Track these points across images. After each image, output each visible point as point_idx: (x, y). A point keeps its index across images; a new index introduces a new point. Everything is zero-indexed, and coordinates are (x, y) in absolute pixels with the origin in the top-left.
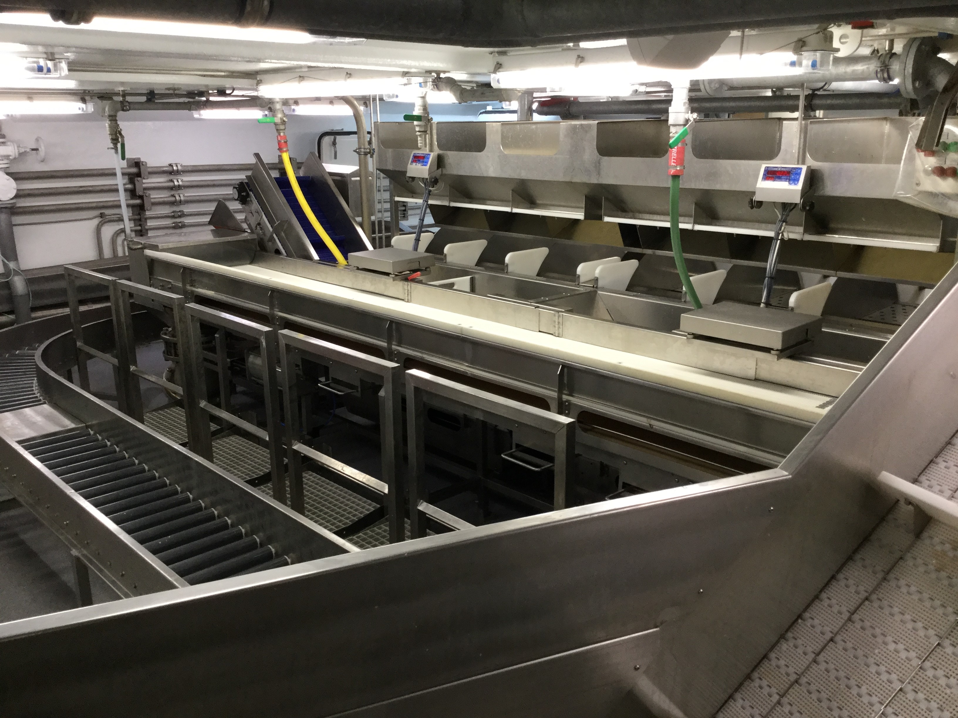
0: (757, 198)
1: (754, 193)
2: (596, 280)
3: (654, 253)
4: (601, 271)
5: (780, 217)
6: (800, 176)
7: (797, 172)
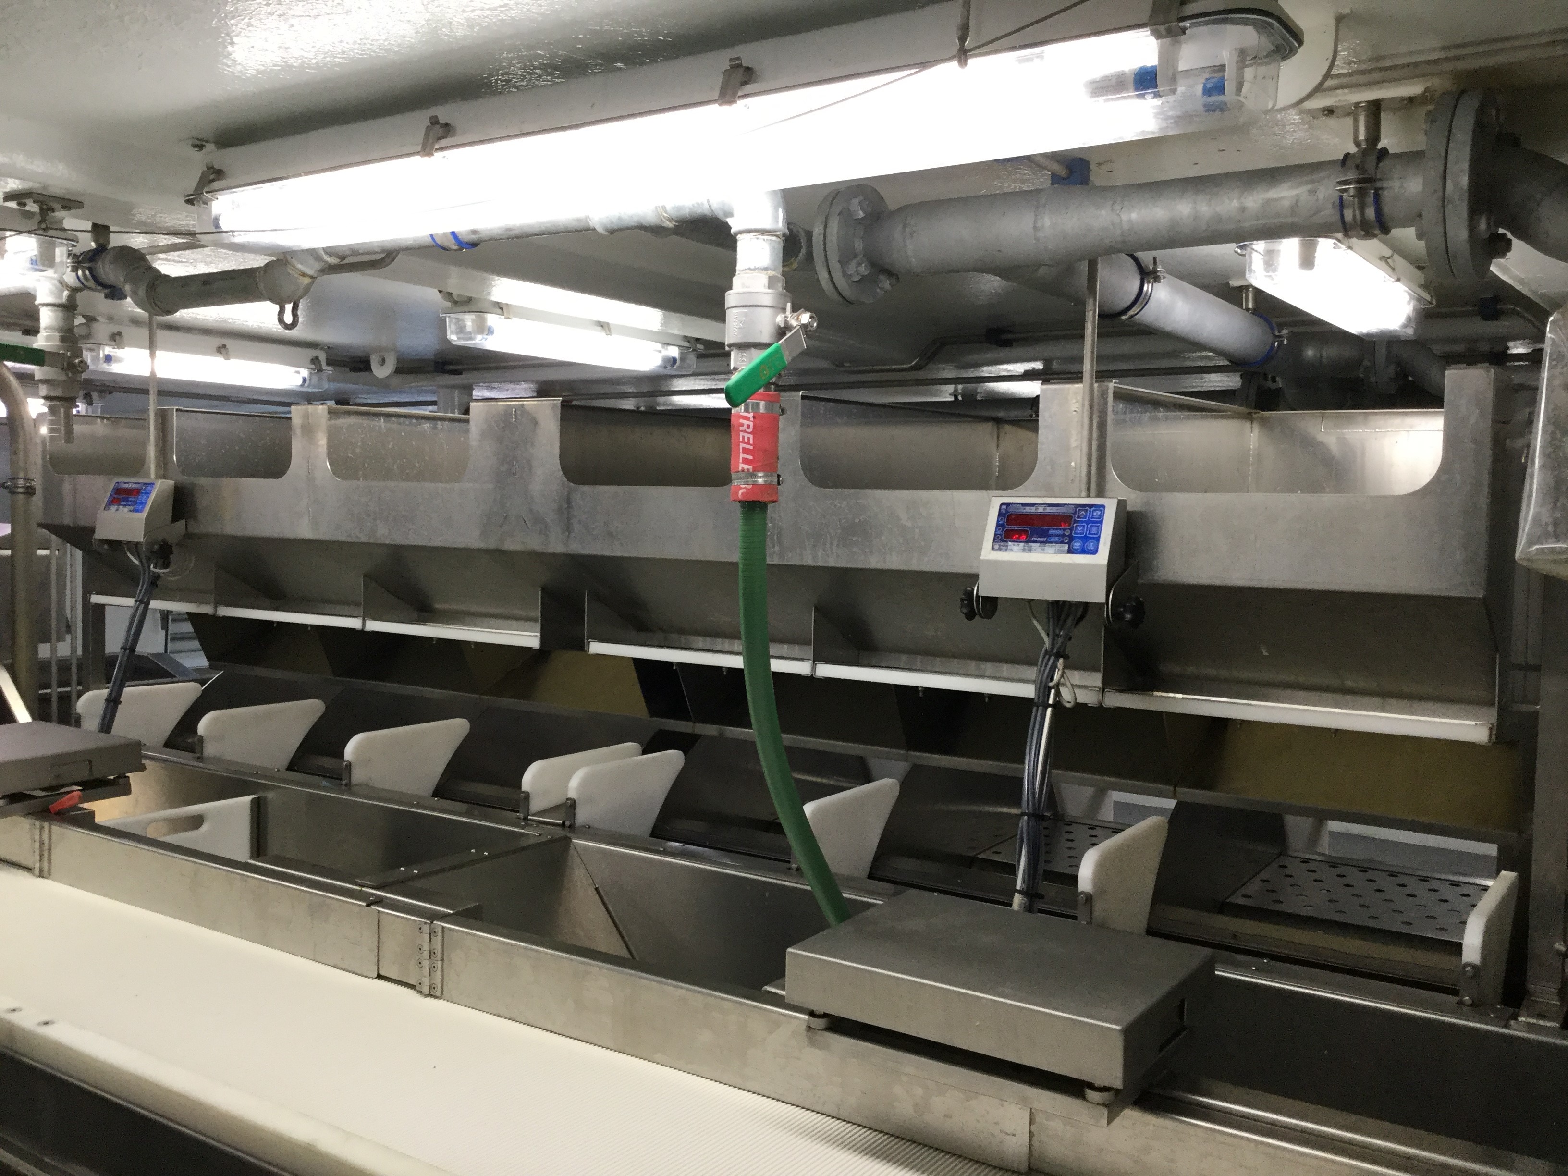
0: (985, 588)
1: (974, 578)
2: (570, 806)
3: (721, 734)
4: (584, 783)
5: (1047, 645)
6: (1099, 530)
7: (1092, 516)
